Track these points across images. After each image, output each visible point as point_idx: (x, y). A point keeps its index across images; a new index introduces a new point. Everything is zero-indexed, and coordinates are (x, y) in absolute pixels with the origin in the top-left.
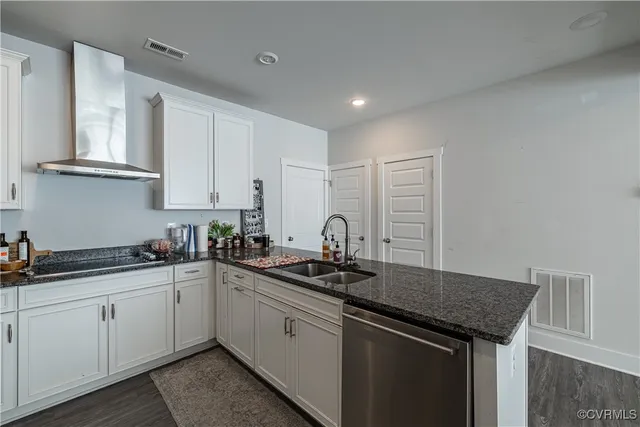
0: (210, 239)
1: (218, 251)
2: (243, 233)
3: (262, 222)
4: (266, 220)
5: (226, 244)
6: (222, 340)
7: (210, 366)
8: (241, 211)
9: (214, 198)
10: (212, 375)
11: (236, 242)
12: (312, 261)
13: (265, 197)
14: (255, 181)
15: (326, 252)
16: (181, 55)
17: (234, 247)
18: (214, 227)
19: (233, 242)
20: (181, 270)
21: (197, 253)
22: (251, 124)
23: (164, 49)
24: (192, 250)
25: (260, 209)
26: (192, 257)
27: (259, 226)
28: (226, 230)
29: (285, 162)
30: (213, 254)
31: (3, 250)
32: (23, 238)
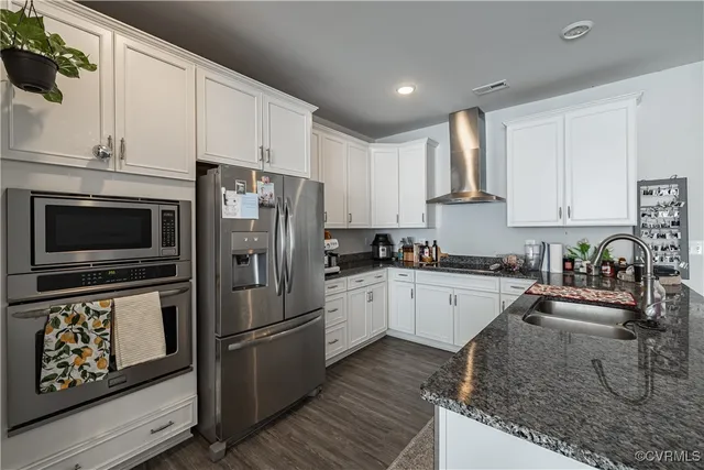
0: (566, 260)
3: (681, 245)
9: (564, 212)
11: (604, 268)
16: (502, 84)
17: (601, 275)
19: (599, 267)
20: (507, 283)
21: (549, 274)
24: (545, 269)
25: (677, 224)
31: (426, 250)
32: (435, 245)
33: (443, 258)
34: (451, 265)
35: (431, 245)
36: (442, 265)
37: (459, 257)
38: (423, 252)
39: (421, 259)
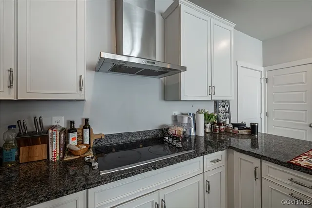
3: (229, 111)
20: (208, 160)
24: (193, 134)
27: (227, 114)
29: (240, 64)
32: (86, 125)
33: (99, 140)
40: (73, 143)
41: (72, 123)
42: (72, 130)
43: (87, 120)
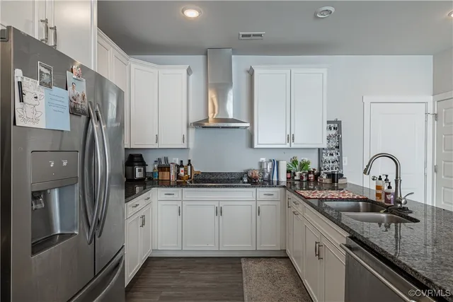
0: (288, 172)
1: (296, 182)
2: (320, 169)
3: (339, 160)
4: (345, 159)
5: (302, 177)
6: (289, 253)
7: (277, 268)
8: (319, 149)
9: (290, 138)
10: (276, 274)
11: (310, 176)
12: (365, 200)
13: (344, 136)
14: (328, 122)
15: (379, 192)
16: (261, 35)
17: (308, 180)
18: (294, 162)
19: (307, 175)
20: (262, 192)
21: (278, 182)
22: (324, 71)
23: (249, 36)
24: (275, 179)
25: (337, 147)
26: (275, 184)
27: (336, 164)
28: (304, 165)
29: (367, 100)
30: (291, 184)
31: (182, 169)
32: (189, 164)
33: (197, 175)
34: (204, 181)
35: (185, 163)
36: (196, 181)
37: (210, 173)
38: (178, 171)
39: (178, 177)
40: (182, 173)
41: (182, 161)
42: (182, 166)
43: (189, 161)
